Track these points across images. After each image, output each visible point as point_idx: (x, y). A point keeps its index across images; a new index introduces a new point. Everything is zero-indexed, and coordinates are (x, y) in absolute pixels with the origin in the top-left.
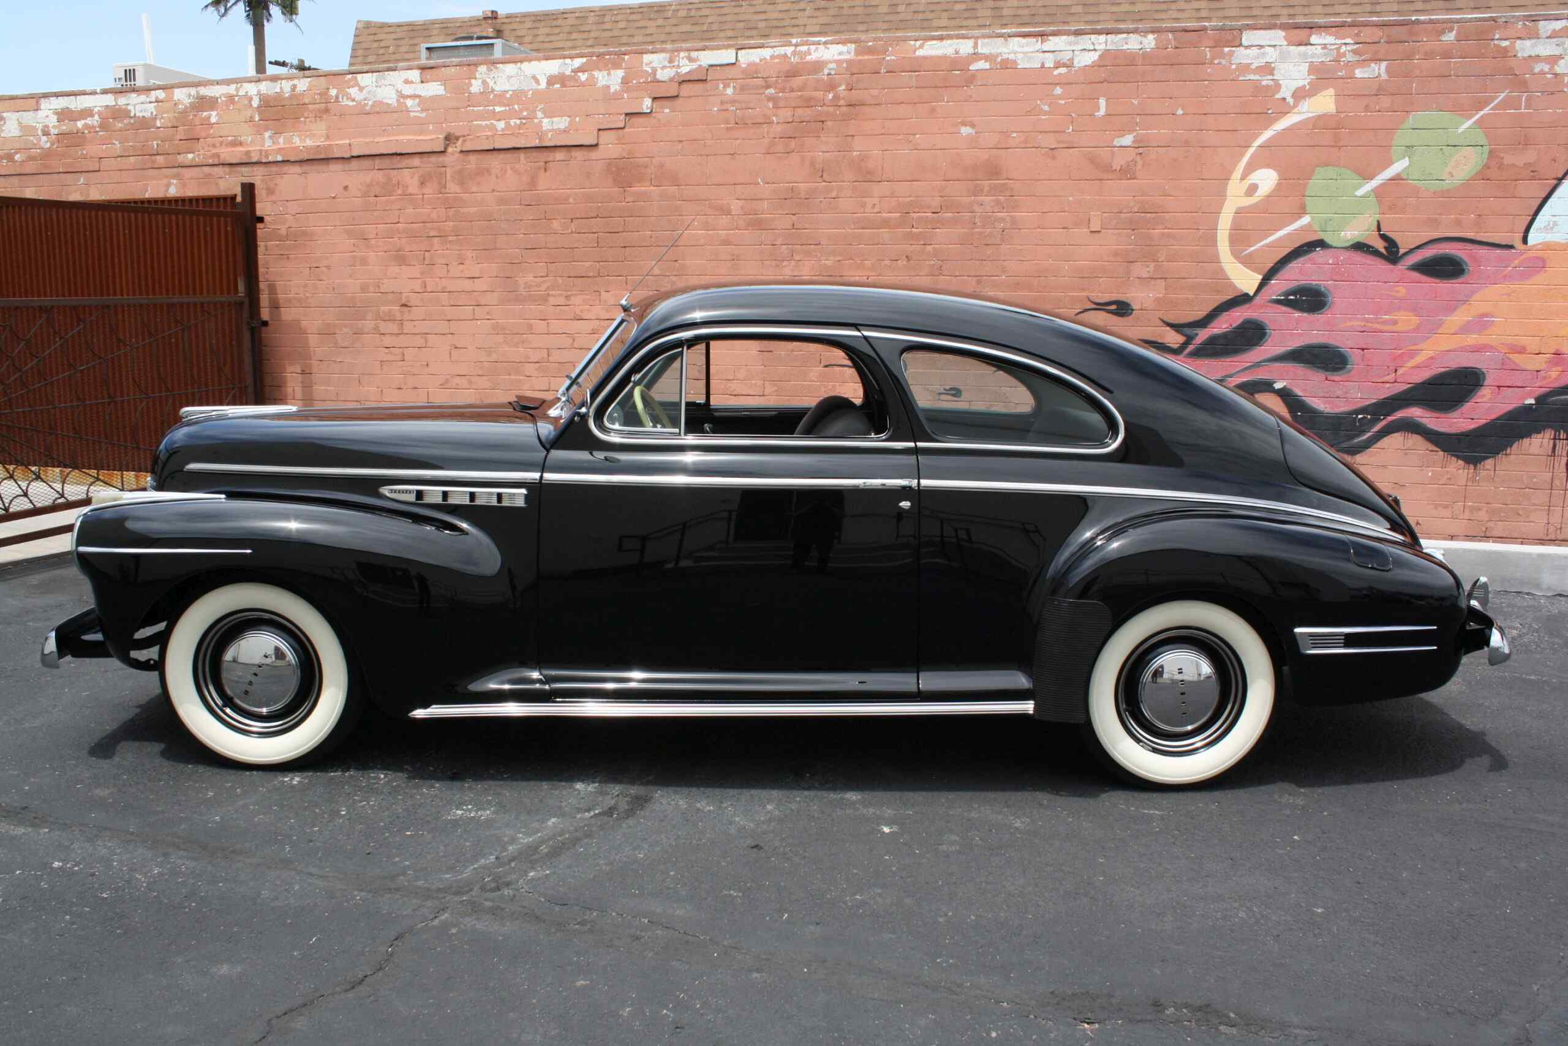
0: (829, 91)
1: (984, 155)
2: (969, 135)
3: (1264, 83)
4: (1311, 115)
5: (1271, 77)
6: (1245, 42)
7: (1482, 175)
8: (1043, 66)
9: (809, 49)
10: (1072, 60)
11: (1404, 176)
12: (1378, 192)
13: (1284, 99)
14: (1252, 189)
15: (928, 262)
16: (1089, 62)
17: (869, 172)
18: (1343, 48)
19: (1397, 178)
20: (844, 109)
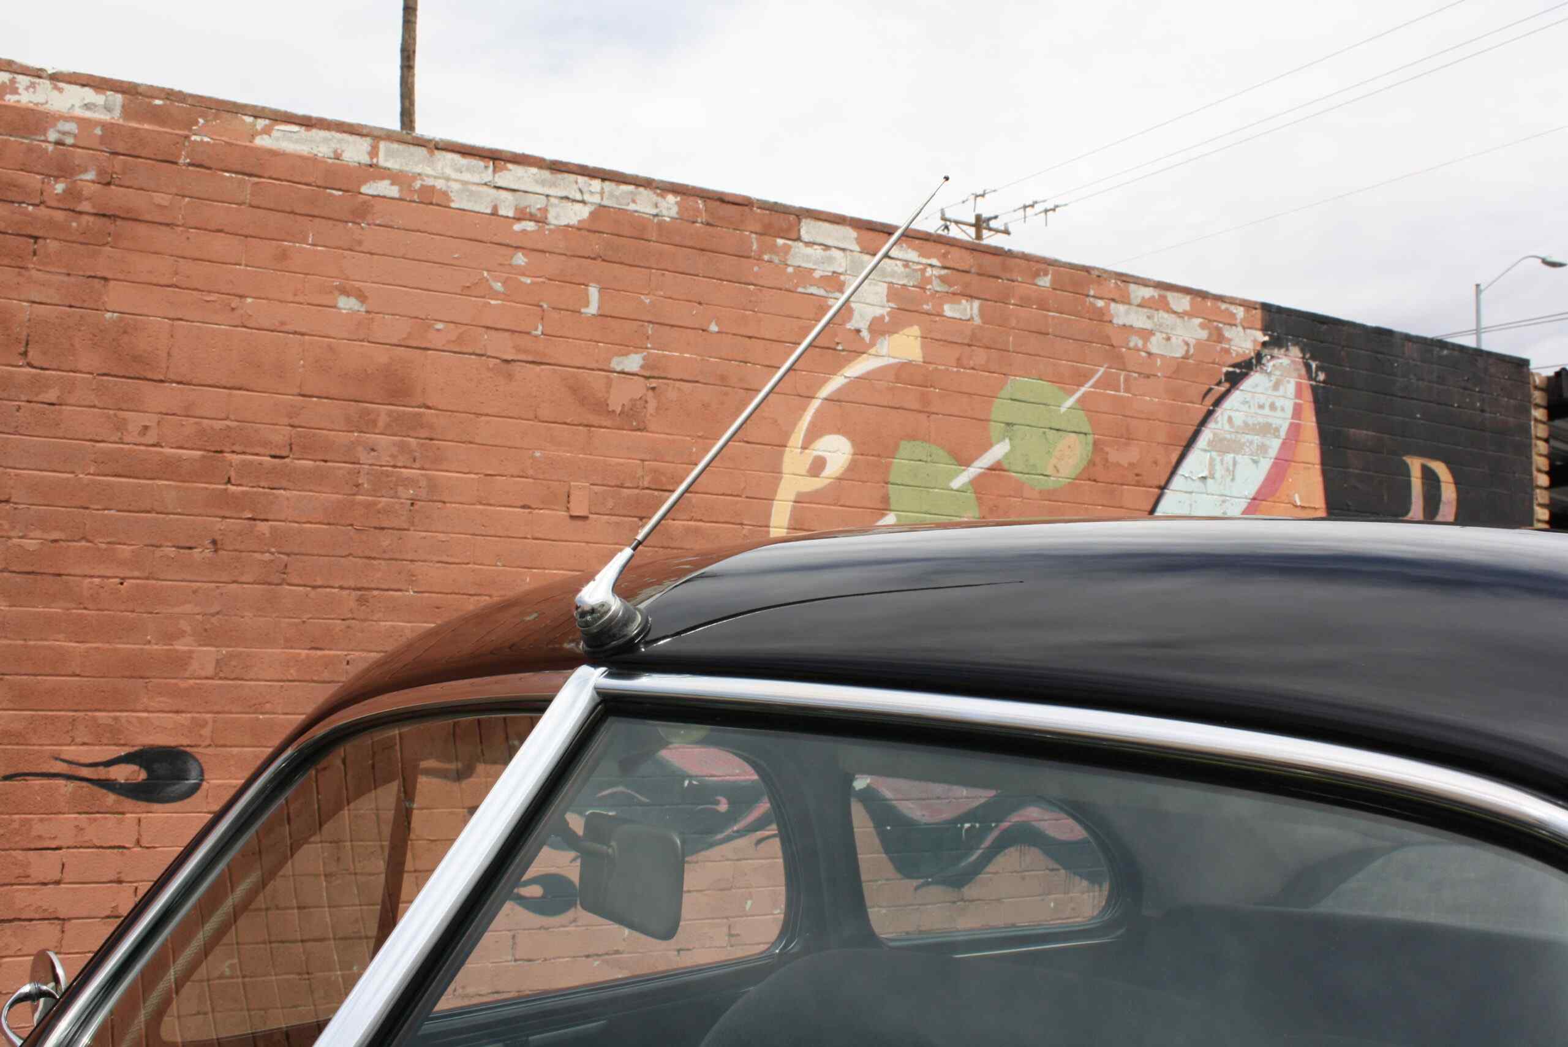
0: (57, 178)
1: (382, 356)
2: (353, 313)
4: (892, 361)
6: (805, 235)
7: (1089, 474)
8: (495, 213)
9: (13, 81)
10: (544, 210)
11: (1006, 466)
12: (977, 484)
13: (858, 331)
14: (818, 466)
15: (257, 556)
16: (574, 221)
17: (136, 359)
18: (929, 269)
19: (996, 468)
20: (91, 219)
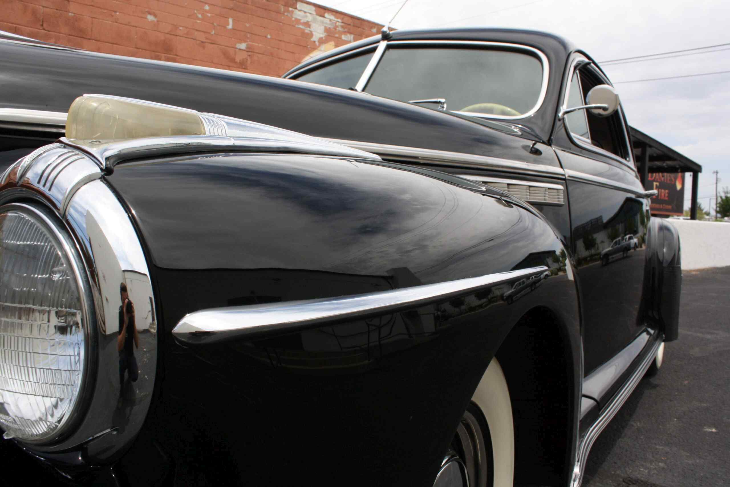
1: (162, 37)
2: (152, 22)
3: (306, 31)
5: (309, 29)
6: (298, 7)
13: (314, 42)
17: (80, 30)
18: (338, 23)
